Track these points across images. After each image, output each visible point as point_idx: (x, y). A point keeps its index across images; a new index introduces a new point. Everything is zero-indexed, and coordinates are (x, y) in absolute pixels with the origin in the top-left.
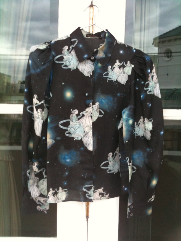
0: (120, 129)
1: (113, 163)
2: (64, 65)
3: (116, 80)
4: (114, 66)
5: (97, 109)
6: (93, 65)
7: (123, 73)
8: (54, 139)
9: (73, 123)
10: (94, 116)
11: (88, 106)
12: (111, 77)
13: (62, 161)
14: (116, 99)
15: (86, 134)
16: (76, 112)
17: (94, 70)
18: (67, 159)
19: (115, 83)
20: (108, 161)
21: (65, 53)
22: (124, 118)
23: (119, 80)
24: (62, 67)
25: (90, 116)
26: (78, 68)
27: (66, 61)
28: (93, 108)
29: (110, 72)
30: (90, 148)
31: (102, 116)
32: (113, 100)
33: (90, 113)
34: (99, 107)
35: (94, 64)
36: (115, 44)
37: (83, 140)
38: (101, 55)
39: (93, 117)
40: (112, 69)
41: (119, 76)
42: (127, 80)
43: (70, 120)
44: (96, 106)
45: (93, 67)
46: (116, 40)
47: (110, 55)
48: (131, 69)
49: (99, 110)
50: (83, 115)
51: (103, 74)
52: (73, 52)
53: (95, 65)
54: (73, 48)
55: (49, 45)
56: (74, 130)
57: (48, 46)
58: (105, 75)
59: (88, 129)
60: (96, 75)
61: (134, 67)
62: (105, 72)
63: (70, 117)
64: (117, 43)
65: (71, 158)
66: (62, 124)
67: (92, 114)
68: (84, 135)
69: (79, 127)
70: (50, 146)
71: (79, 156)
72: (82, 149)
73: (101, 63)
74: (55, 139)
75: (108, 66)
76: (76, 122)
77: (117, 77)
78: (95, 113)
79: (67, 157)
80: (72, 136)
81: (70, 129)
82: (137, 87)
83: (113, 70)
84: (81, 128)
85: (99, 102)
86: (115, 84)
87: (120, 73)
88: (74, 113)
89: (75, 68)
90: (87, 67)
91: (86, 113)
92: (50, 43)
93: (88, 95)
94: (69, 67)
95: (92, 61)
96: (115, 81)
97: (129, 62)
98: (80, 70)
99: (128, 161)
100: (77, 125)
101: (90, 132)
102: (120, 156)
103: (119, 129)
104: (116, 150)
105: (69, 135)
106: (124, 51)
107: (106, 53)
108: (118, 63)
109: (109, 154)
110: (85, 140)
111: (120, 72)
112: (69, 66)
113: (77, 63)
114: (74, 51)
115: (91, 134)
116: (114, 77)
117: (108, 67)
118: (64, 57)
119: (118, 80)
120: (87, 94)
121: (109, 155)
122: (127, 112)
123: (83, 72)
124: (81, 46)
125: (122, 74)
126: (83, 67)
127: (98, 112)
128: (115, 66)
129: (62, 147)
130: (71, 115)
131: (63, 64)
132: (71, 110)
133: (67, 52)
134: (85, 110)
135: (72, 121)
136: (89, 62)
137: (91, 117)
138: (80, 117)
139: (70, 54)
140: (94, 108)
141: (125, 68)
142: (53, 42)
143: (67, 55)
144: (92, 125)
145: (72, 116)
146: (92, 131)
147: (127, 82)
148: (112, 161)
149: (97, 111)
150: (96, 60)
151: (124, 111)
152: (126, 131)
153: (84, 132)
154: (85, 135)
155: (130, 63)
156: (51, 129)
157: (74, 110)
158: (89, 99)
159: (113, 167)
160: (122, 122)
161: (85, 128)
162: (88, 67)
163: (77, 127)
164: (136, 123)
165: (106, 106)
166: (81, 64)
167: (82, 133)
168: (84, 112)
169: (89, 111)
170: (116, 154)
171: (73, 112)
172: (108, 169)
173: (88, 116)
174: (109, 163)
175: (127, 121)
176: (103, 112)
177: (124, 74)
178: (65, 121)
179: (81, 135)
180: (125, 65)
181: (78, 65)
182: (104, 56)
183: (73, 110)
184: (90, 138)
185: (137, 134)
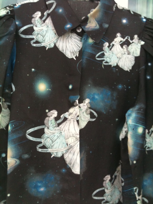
0: (123, 139)
1: (112, 191)
2: (34, 41)
3: (115, 65)
4: (113, 43)
5: (87, 110)
6: (81, 41)
7: (127, 53)
8: (18, 157)
9: (50, 131)
10: (81, 119)
11: (72, 105)
12: (108, 60)
13: (33, 191)
14: (115, 94)
15: (70, 148)
16: (54, 113)
17: (82, 49)
18: (40, 187)
19: (114, 69)
20: (103, 189)
21: (36, 22)
22: (129, 124)
23: (121, 65)
24: (31, 44)
25: (75, 120)
26: (57, 45)
27: (38, 34)
28: (79, 107)
29: (107, 52)
30: (77, 170)
31: (94, 120)
32: (112, 95)
33: (76, 116)
34: (89, 106)
35: (81, 39)
36: (114, 9)
37: (65, 157)
38: (92, 25)
39: (80, 122)
40: (111, 47)
41: (120, 58)
42: (132, 65)
43: (46, 126)
44: (85, 104)
45: (80, 45)
46: (116, 4)
47: (106, 26)
48: (140, 47)
49: (89, 110)
50: (65, 119)
51: (96, 55)
52: (49, 21)
53: (83, 41)
54: (48, 15)
55: (10, 10)
56: (51, 141)
57: (9, 12)
58: (98, 57)
59: (73, 141)
60: (85, 57)
61: (144, 44)
62: (99, 52)
63: (45, 122)
64: (117, 7)
65: (46, 186)
66: (31, 134)
67: (78, 118)
68: (66, 149)
69: (58, 137)
70: (12, 170)
71: (59, 182)
72: (64, 171)
73: (92, 38)
74: (20, 158)
75: (104, 43)
76: (55, 129)
77: (118, 59)
78: (84, 116)
79: (39, 184)
80: (48, 152)
81: (45, 140)
82: (149, 75)
83: (111, 49)
84: (61, 138)
85: (89, 98)
86: (114, 71)
87: (122, 54)
88: (52, 116)
89: (52, 46)
90: (70, 45)
91: (69, 115)
92: (13, 7)
93: (73, 88)
94: (43, 45)
95: (79, 34)
96: (114, 67)
97: (136, 36)
98: (61, 49)
99: (136, 193)
100: (55, 134)
101: (76, 145)
102: (122, 182)
103: (121, 140)
104: (115, 170)
105: (44, 151)
106: (128, 20)
107: (100, 23)
108: (119, 39)
109: (104, 177)
110: (68, 158)
111: (123, 52)
112: (42, 42)
113: (56, 38)
114: (51, 19)
115: (77, 148)
116: (112, 60)
117: (104, 45)
118: (35, 28)
119: (118, 64)
120: (70, 87)
121: (105, 179)
122: (134, 115)
123: (64, 52)
124: (61, 11)
125: (126, 56)
126: (65, 45)
127: (88, 114)
128: (115, 42)
129: (32, 170)
130: (47, 118)
131: (33, 39)
132: (47, 111)
133: (39, 20)
134: (67, 111)
135: (48, 128)
136: (74, 36)
137: (78, 121)
138: (60, 121)
139: (45, 24)
140: (82, 108)
141: (130, 46)
142: (17, 6)
143: (38, 25)
144: (79, 134)
145: (48, 120)
146: (79, 143)
147: (133, 67)
148: (109, 188)
149: (86, 112)
150: (86, 34)
151: (129, 112)
152: (133, 145)
153: (67, 144)
154: (68, 149)
155: (138, 38)
156: (14, 141)
157: (51, 111)
158: (75, 94)
159: (111, 196)
160: (126, 130)
161: (68, 138)
162: (72, 43)
163: (55, 138)
164: (147, 131)
165: (100, 105)
166: (61, 39)
167: (64, 147)
168: (66, 115)
169: (74, 113)
170: (116, 177)
171: (49, 114)
172: (104, 200)
173: (72, 120)
174: (106, 190)
175: (135, 128)
176: (95, 114)
177: (128, 56)
178: (36, 128)
179: (62, 149)
180: (131, 42)
181: (57, 41)
182: (98, 27)
183: (49, 111)
184: (76, 154)
185: (148, 148)
